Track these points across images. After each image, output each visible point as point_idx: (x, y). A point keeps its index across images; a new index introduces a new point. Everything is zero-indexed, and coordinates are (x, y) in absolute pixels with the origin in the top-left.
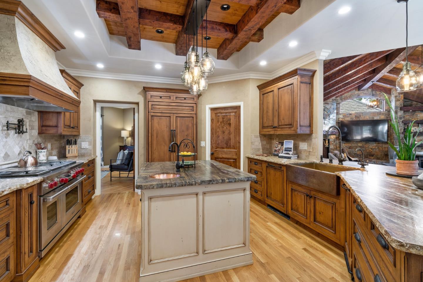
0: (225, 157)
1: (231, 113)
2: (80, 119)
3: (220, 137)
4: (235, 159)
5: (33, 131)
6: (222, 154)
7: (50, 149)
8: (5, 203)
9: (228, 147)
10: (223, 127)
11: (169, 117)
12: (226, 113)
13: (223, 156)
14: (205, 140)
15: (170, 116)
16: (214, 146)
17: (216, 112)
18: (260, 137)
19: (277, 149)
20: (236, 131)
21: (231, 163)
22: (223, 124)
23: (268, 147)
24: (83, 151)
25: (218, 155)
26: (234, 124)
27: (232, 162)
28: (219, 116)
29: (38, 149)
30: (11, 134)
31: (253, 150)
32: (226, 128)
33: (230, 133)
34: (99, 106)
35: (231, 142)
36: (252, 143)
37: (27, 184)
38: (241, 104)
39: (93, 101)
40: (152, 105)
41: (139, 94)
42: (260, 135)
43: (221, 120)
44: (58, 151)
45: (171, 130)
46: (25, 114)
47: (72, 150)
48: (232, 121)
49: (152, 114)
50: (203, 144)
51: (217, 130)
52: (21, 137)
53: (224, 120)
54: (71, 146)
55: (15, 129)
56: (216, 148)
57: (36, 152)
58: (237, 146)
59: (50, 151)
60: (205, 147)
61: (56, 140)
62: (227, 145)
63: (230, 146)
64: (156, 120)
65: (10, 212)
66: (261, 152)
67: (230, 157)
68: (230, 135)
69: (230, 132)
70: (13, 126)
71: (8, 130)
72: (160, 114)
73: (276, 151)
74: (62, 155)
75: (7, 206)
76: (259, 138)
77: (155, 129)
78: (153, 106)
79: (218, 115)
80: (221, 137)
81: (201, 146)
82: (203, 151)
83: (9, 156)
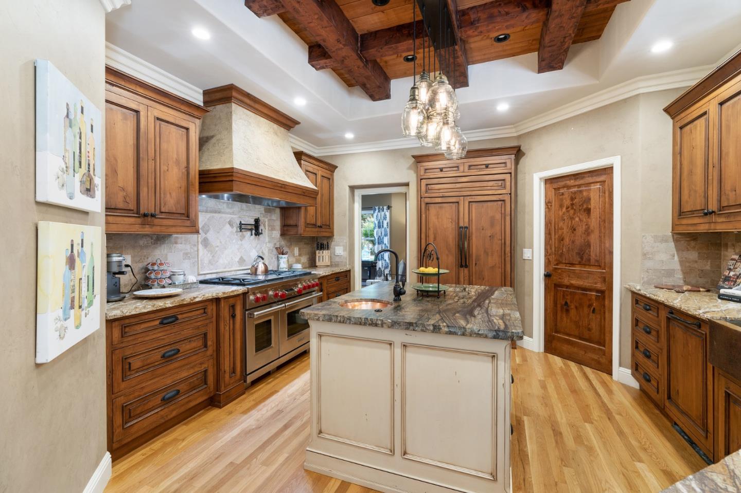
0: (576, 285)
1: (592, 185)
2: (333, 214)
3: (564, 241)
4: (602, 292)
5: (274, 232)
6: (569, 277)
7: (298, 255)
8: (202, 311)
9: (584, 262)
10: (572, 218)
11: (457, 204)
12: (579, 186)
13: (573, 282)
14: (531, 247)
15: (458, 202)
16: (552, 258)
17: (556, 186)
18: (676, 241)
19: (732, 274)
20: (605, 227)
21: (590, 300)
22: (572, 212)
23: (708, 267)
24: (337, 259)
25: (560, 279)
26: (598, 210)
27: (594, 297)
28: (563, 194)
29: (280, 254)
30: (247, 236)
31: (648, 272)
32: (580, 219)
33: (588, 232)
34: (358, 194)
35: (590, 252)
36: (644, 255)
37: (224, 293)
38: (615, 162)
39: (348, 189)
40: (427, 185)
41: (410, 168)
42: (675, 237)
43: (567, 202)
44: (309, 258)
45: (460, 228)
46: (263, 212)
47: (323, 257)
48: (595, 203)
49: (428, 200)
50: (527, 254)
51: (558, 226)
52: (259, 239)
53: (574, 202)
54: (321, 251)
55: (251, 230)
56: (557, 264)
57: (278, 257)
58: (607, 260)
59: (298, 257)
60: (531, 261)
61: (307, 244)
62: (582, 258)
63: (589, 260)
64: (433, 210)
65: (208, 321)
66: (678, 278)
67: (589, 285)
68: (588, 234)
69: (589, 228)
70: (249, 227)
71: (241, 231)
72: (439, 200)
73: (728, 281)
74: (313, 264)
75: (205, 315)
76: (672, 244)
77: (431, 225)
78: (429, 186)
79: (562, 191)
80: (567, 241)
81: (524, 258)
82: (527, 268)
83: (245, 261)
